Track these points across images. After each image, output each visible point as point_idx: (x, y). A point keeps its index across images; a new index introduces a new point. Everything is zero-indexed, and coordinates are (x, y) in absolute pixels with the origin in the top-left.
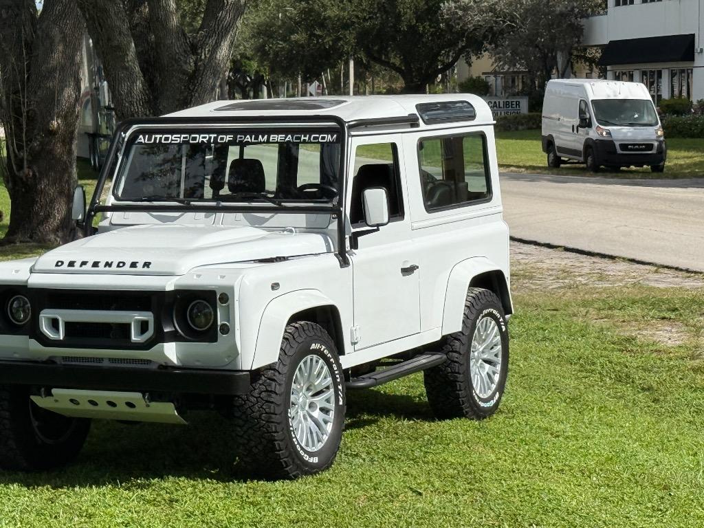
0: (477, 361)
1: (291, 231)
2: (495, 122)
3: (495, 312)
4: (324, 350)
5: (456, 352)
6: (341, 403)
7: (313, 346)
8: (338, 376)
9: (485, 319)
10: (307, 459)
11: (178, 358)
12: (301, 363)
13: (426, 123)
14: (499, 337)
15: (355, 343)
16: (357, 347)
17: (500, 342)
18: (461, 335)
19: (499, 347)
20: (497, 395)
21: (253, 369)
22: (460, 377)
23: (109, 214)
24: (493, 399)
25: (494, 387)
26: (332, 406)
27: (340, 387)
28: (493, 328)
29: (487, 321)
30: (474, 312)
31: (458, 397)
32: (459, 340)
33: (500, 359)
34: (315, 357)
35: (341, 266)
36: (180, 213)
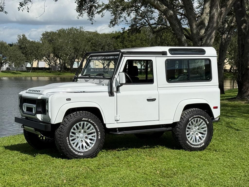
0: (195, 133)
1: (104, 85)
2: (217, 56)
3: (201, 117)
4: (90, 121)
5: (178, 128)
6: (99, 138)
7: (84, 119)
8: (98, 129)
9: (196, 119)
10: (77, 153)
11: (41, 119)
12: (78, 124)
13: (172, 54)
14: (206, 125)
15: (117, 120)
16: (118, 122)
17: (206, 127)
18: (181, 123)
19: (206, 129)
20: (203, 144)
21: (55, 124)
22: (179, 136)
23: (78, 79)
24: (201, 145)
25: (202, 141)
26: (95, 139)
27: (99, 133)
28: (202, 122)
29: (197, 120)
30: (188, 116)
31: (179, 143)
32: (180, 124)
33: (206, 133)
34: (86, 123)
35: (109, 96)
36: (89, 79)
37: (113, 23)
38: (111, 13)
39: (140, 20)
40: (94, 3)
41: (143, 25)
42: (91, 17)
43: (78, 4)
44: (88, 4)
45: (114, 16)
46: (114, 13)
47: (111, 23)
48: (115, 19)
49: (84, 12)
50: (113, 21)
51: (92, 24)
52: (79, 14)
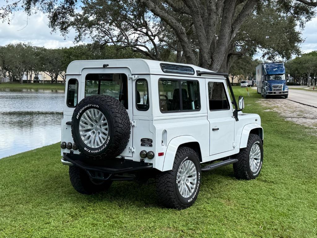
37: (78, 39)
38: (76, 30)
39: (103, 37)
40: (66, 19)
41: (106, 42)
42: (63, 33)
43: (50, 20)
44: (60, 20)
45: (78, 33)
46: (78, 30)
47: (75, 40)
48: (79, 36)
49: (56, 28)
50: (77, 38)
51: (65, 39)
52: (52, 29)
